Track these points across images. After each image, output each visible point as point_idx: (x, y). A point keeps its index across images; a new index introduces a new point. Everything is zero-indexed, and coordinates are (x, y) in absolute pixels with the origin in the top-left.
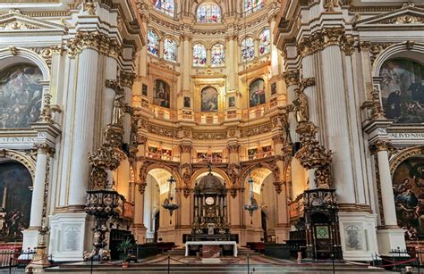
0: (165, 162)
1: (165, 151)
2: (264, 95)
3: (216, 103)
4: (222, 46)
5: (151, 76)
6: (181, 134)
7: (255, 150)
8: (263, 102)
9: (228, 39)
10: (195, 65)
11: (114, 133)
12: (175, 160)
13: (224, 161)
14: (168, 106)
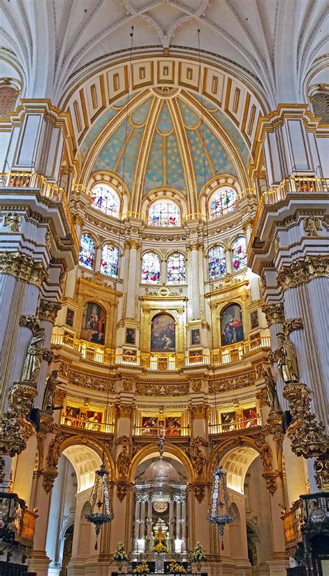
0: (90, 432)
1: (91, 414)
2: (242, 327)
3: (173, 337)
4: (181, 257)
5: (80, 298)
6: (119, 387)
7: (233, 415)
8: (240, 338)
9: (190, 248)
10: (144, 282)
11: (22, 395)
12: (107, 430)
13: (185, 433)
14: (102, 342)
